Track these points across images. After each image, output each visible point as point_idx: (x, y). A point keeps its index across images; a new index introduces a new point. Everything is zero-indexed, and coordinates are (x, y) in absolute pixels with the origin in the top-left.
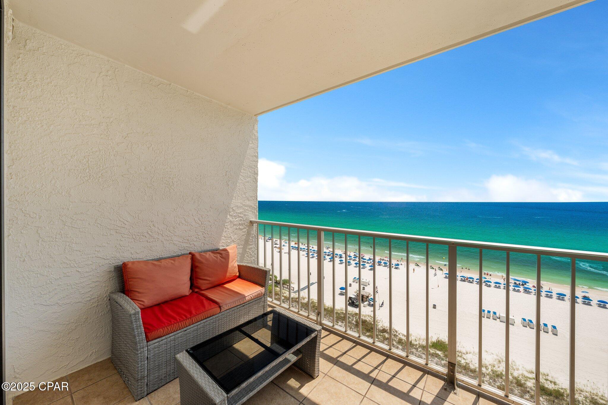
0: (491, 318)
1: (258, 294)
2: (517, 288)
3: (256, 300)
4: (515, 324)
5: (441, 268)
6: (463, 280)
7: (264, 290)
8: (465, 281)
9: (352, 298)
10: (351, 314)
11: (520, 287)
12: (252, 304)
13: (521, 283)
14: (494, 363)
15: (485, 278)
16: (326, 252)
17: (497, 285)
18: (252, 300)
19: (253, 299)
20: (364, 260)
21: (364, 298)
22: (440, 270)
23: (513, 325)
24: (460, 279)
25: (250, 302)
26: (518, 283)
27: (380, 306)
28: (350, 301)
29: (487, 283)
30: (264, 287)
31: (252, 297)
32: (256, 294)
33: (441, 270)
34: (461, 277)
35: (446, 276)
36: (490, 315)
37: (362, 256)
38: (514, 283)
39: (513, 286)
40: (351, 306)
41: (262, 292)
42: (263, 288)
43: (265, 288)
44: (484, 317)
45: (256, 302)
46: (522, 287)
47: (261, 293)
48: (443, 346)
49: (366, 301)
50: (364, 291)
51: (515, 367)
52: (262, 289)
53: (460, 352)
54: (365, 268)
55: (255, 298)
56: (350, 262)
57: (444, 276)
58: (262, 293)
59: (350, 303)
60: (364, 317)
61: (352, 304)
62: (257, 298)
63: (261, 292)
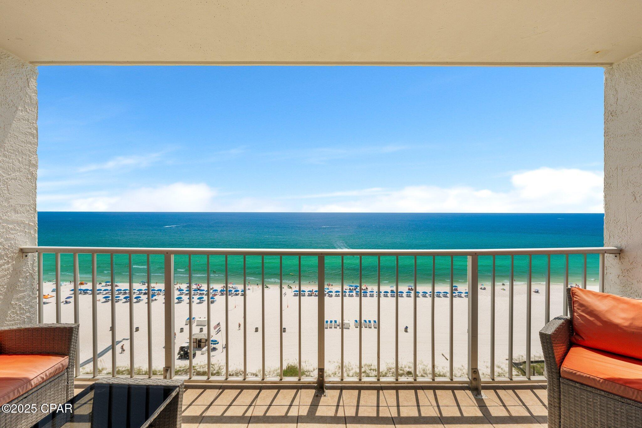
0: (333, 327)
1: (56, 370)
2: (351, 294)
3: (51, 380)
4: (350, 328)
5: (290, 286)
6: (310, 294)
7: (67, 360)
8: (312, 296)
9: (184, 347)
10: (183, 370)
11: (353, 292)
12: (44, 389)
13: (354, 288)
14: (336, 370)
15: (328, 289)
16: (141, 290)
17: (337, 293)
18: (43, 383)
19: (46, 381)
20: (202, 292)
21: (202, 343)
22: (289, 288)
23: (349, 329)
24: (308, 295)
25: (39, 387)
26: (352, 288)
27: (224, 347)
28: (182, 353)
29: (329, 293)
30: (67, 355)
31: (45, 378)
32: (51, 370)
33: (291, 288)
34: (308, 292)
35: (295, 293)
36: (332, 324)
37: (199, 286)
38: (349, 289)
39: (349, 292)
40: (183, 358)
41: (64, 364)
42: (66, 357)
43: (70, 357)
44: (327, 328)
45: (53, 384)
46: (354, 291)
47: (61, 366)
48: (293, 371)
49: (205, 346)
50: (202, 333)
51: (350, 368)
52: (64, 359)
53: (309, 371)
54: (202, 303)
55: (50, 379)
56: (181, 298)
57: (293, 294)
58: (63, 366)
59: (181, 356)
60: (203, 368)
61: (185, 356)
62: (54, 376)
63: (62, 364)
